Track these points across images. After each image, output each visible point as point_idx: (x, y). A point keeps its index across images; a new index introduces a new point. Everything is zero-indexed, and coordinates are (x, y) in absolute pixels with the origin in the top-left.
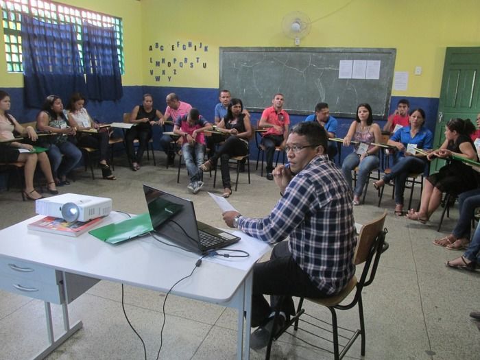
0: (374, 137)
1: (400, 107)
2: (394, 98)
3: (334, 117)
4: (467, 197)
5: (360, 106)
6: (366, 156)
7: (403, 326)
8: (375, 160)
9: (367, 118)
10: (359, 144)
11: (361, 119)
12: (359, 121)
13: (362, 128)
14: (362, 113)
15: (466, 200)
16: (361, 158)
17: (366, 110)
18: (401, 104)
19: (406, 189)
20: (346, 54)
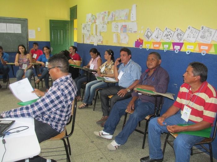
0: (29, 60)
1: (34, 46)
2: (30, 42)
3: (6, 53)
4: (78, 80)
5: (19, 46)
6: (27, 70)
7: (78, 137)
8: (32, 71)
9: (24, 51)
10: (22, 64)
11: (21, 52)
12: (20, 53)
13: (22, 57)
14: (21, 49)
15: (78, 81)
16: (25, 71)
17: (23, 48)
18: (34, 45)
19: (49, 82)
20: (2, 20)
